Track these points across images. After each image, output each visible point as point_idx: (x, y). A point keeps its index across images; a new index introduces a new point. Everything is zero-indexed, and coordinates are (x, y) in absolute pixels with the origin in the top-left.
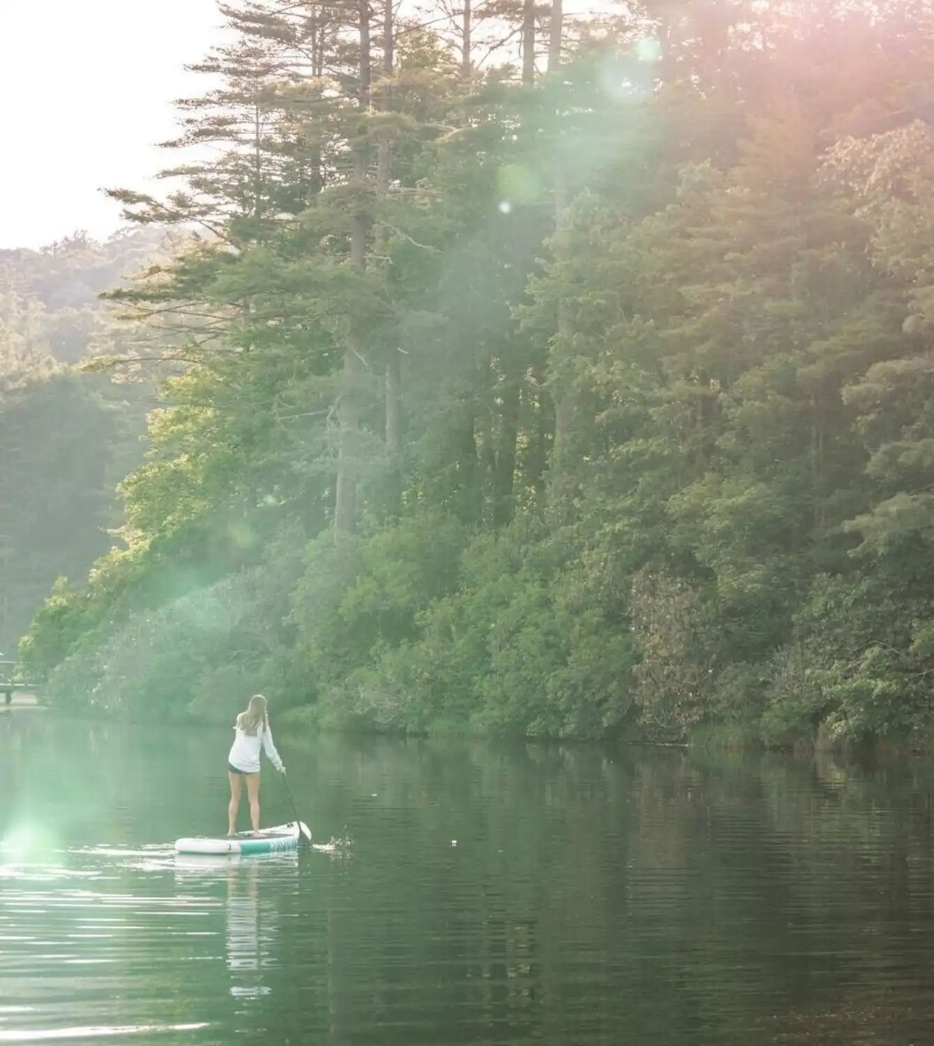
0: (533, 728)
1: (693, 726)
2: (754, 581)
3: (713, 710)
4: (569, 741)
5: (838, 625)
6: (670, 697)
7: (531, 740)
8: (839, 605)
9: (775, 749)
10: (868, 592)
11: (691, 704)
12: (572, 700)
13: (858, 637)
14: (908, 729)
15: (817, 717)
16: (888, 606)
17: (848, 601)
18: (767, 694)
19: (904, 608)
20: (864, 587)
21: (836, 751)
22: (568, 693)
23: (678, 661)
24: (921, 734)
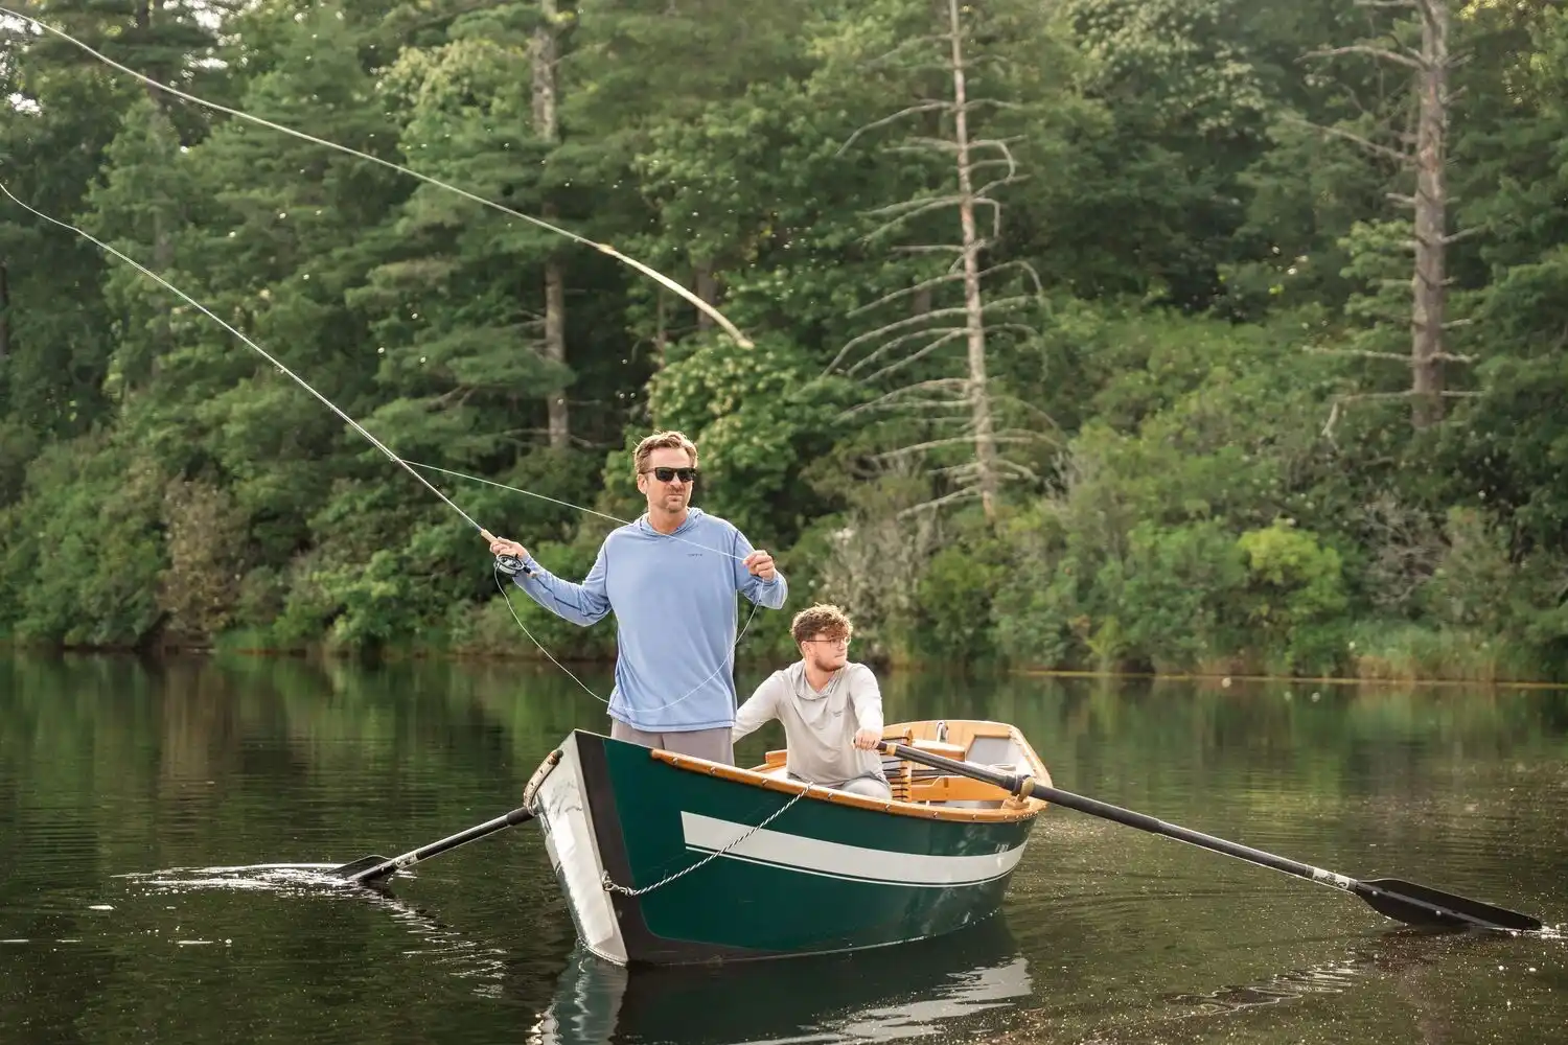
0: (71, 637)
1: (217, 632)
2: (266, 485)
3: (238, 616)
4: (102, 649)
5: (351, 529)
6: (195, 602)
7: (69, 648)
8: (353, 510)
9: (292, 653)
10: (383, 497)
11: (216, 611)
12: (105, 606)
13: (369, 540)
14: (411, 631)
15: (329, 621)
16: (402, 511)
17: (361, 506)
18: (285, 598)
19: (420, 513)
20: (378, 492)
21: (343, 655)
22: (100, 599)
23: (205, 568)
24: (424, 635)
